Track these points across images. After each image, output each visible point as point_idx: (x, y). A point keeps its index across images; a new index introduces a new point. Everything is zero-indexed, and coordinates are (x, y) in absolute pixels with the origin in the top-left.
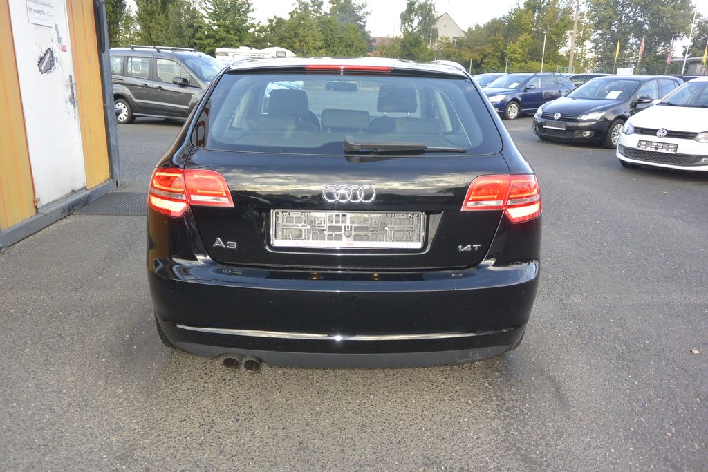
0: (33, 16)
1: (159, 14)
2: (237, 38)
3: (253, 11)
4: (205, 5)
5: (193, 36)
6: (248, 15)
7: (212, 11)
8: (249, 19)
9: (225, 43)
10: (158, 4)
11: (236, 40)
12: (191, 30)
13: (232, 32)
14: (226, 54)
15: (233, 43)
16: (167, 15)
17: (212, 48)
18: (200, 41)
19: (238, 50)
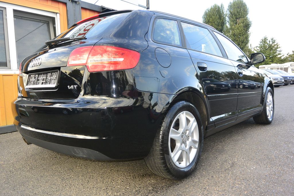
2: (270, 60)
3: (280, 48)
4: (257, 49)
6: (278, 50)
7: (260, 51)
8: (277, 52)
9: (264, 63)
11: (270, 61)
14: (264, 68)
15: (268, 63)
17: (258, 66)
19: (270, 65)
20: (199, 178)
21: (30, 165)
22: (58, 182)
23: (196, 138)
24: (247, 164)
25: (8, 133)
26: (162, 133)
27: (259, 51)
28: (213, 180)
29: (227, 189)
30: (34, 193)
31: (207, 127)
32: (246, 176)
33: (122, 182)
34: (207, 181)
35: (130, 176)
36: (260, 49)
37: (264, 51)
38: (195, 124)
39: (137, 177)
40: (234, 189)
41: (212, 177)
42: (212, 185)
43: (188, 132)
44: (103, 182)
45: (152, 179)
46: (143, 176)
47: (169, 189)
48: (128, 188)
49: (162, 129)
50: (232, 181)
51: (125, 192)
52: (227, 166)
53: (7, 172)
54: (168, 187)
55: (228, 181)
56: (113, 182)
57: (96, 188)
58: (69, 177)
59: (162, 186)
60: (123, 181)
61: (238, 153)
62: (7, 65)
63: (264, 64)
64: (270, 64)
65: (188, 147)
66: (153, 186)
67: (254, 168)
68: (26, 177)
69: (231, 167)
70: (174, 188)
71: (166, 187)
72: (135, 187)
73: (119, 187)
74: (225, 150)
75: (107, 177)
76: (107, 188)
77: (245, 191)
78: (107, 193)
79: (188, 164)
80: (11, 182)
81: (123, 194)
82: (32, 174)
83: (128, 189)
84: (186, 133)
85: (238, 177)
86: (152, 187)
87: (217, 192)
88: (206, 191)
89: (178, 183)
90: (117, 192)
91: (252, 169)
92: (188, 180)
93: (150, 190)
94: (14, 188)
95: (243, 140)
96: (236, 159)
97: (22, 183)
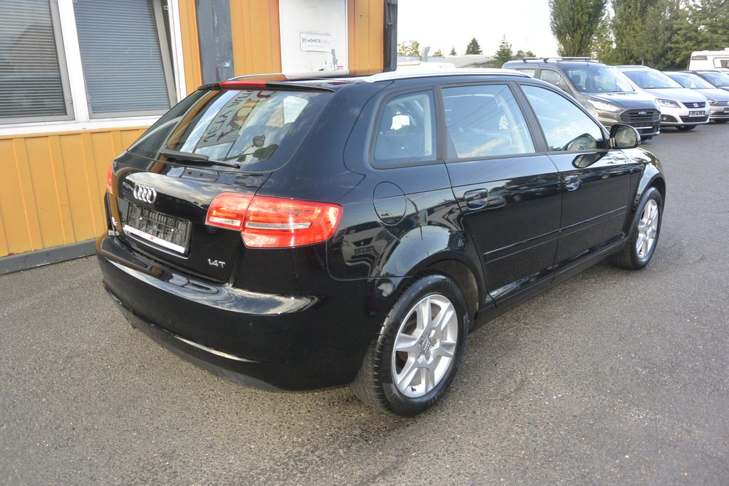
0: (306, 46)
1: (636, 19)
2: (725, 37)
5: (670, 39)
7: (700, 9)
9: (707, 45)
10: (637, 8)
11: (723, 41)
12: (668, 34)
13: (720, 31)
14: (705, 58)
15: (719, 44)
16: (644, 19)
18: (677, 45)
19: (721, 52)
20: (448, 414)
21: (139, 356)
22: (193, 404)
23: (451, 338)
24: (549, 385)
25: (81, 260)
26: (384, 332)
27: (698, 9)
28: (472, 420)
29: (491, 442)
30: (155, 425)
31: (477, 313)
32: (536, 415)
33: (308, 414)
34: (461, 423)
35: (324, 399)
36: (701, 6)
37: (713, 9)
38: (452, 313)
39: (336, 404)
40: (505, 444)
41: (474, 412)
42: (469, 431)
43: (433, 332)
44: (274, 411)
45: (362, 409)
46: (348, 401)
47: (390, 435)
48: (318, 427)
49: (385, 324)
50: (506, 426)
51: (312, 438)
52: (509, 387)
53: (98, 372)
54: (389, 431)
55: (500, 425)
56: (291, 411)
57: (262, 424)
58: (213, 393)
59: (378, 429)
60: (309, 411)
61: (543, 353)
62: (65, 109)
63: (706, 48)
64: (723, 49)
65: (431, 359)
66: (363, 426)
67: (560, 395)
68: (134, 386)
69: (517, 390)
70: (398, 434)
71: (384, 430)
72: (330, 427)
73: (302, 423)
74: (519, 345)
75: (282, 398)
76: (280, 425)
77: (522, 449)
78: (281, 437)
79: (431, 388)
80: (110, 397)
81: (308, 440)
82: (146, 381)
83: (317, 429)
84: (429, 335)
85: (521, 417)
86: (361, 428)
87: (473, 448)
88: (454, 444)
89: (409, 423)
90: (298, 437)
91: (555, 397)
92: (427, 418)
93: (355, 436)
94: (117, 412)
95: (565, 318)
96: (532, 369)
97: (131, 400)
